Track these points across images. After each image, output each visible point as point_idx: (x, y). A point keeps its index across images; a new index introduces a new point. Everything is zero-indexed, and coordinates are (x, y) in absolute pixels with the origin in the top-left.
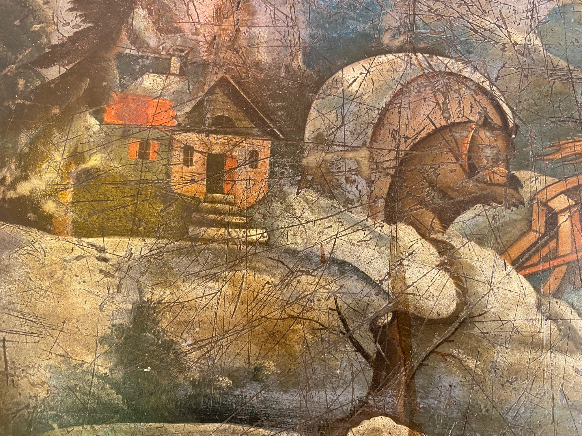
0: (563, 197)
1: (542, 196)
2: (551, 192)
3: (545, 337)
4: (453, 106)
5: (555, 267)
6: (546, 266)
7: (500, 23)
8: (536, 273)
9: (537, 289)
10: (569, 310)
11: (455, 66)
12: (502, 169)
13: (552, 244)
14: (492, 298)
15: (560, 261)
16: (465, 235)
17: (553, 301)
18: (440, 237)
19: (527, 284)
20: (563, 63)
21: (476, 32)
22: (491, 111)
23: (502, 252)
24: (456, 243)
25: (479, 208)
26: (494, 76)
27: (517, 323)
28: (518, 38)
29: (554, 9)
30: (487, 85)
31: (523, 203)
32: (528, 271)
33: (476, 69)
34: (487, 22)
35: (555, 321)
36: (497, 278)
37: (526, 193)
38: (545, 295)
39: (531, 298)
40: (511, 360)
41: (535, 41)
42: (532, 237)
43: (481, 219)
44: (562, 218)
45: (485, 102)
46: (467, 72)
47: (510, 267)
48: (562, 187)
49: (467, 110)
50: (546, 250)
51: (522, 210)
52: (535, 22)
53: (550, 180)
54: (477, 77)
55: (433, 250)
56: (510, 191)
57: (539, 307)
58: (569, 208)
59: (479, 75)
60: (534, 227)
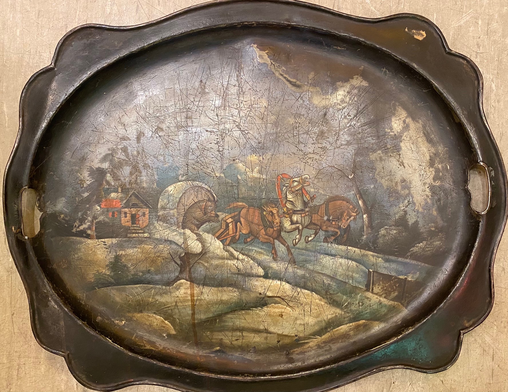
0: (230, 219)
1: (225, 219)
2: (227, 218)
3: (225, 256)
4: (200, 196)
5: (227, 238)
6: (226, 237)
7: (213, 171)
8: (223, 240)
9: (223, 244)
10: (232, 249)
11: (200, 184)
12: (213, 212)
13: (227, 232)
14: (211, 247)
15: (229, 236)
16: (203, 231)
17: (227, 247)
18: (197, 232)
19: (220, 243)
20: (230, 181)
21: (206, 173)
22: (210, 196)
23: (214, 235)
24: (201, 233)
25: (207, 223)
26: (211, 186)
27: (218, 253)
28: (218, 175)
29: (228, 166)
30: (209, 189)
31: (219, 221)
32: (221, 239)
33: (206, 184)
34: (209, 171)
35: (228, 252)
36: (212, 242)
37: (220, 218)
38: (225, 245)
39: (222, 246)
40: (216, 263)
41: (222, 175)
42: (222, 230)
43: (208, 226)
44: (230, 225)
45: (208, 194)
46: (203, 186)
47: (216, 239)
48: (230, 216)
49: (204, 196)
50: (226, 233)
51: (219, 223)
52: (222, 170)
53: (227, 214)
54: (206, 187)
55: (195, 236)
56: (216, 218)
57: (224, 248)
58: (232, 222)
59: (207, 186)
60: (223, 227)
